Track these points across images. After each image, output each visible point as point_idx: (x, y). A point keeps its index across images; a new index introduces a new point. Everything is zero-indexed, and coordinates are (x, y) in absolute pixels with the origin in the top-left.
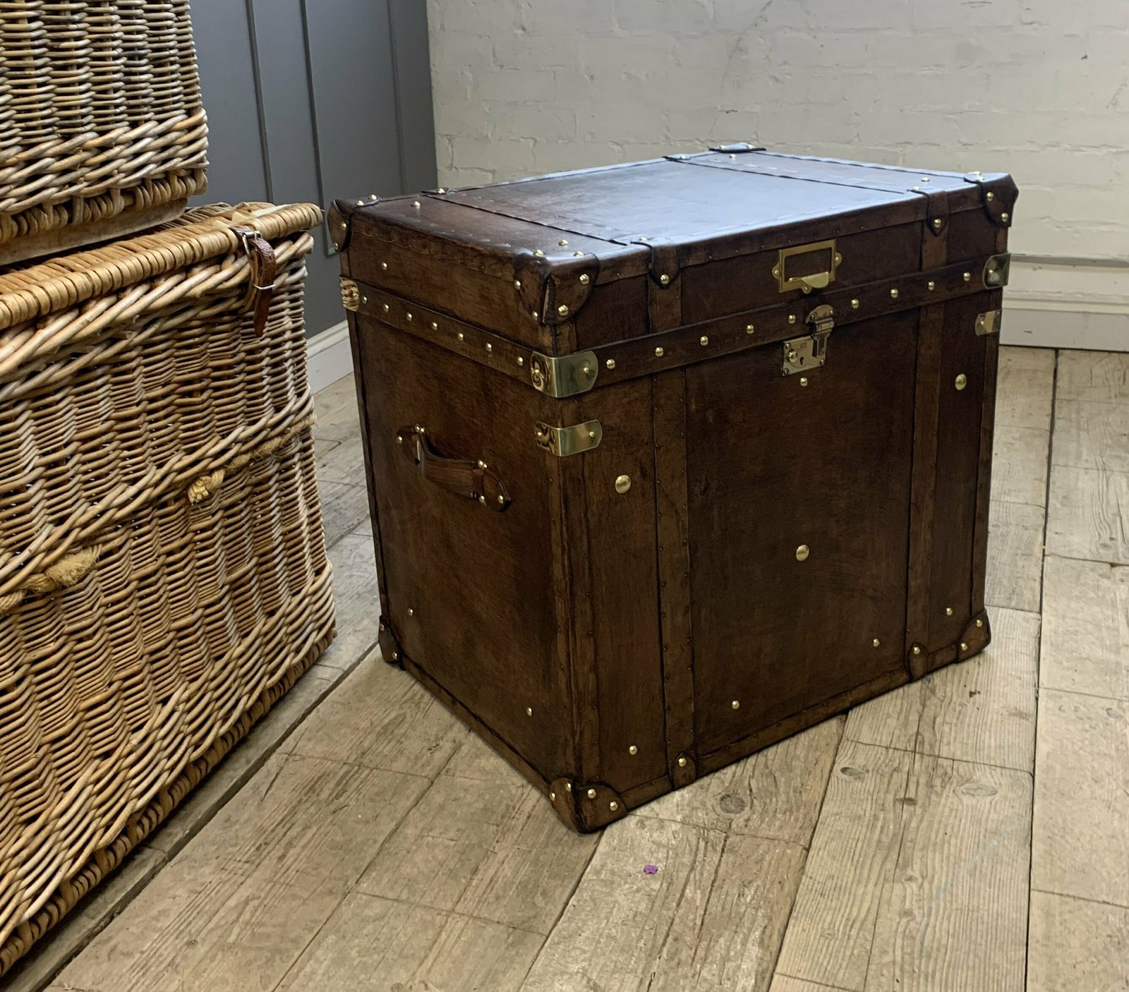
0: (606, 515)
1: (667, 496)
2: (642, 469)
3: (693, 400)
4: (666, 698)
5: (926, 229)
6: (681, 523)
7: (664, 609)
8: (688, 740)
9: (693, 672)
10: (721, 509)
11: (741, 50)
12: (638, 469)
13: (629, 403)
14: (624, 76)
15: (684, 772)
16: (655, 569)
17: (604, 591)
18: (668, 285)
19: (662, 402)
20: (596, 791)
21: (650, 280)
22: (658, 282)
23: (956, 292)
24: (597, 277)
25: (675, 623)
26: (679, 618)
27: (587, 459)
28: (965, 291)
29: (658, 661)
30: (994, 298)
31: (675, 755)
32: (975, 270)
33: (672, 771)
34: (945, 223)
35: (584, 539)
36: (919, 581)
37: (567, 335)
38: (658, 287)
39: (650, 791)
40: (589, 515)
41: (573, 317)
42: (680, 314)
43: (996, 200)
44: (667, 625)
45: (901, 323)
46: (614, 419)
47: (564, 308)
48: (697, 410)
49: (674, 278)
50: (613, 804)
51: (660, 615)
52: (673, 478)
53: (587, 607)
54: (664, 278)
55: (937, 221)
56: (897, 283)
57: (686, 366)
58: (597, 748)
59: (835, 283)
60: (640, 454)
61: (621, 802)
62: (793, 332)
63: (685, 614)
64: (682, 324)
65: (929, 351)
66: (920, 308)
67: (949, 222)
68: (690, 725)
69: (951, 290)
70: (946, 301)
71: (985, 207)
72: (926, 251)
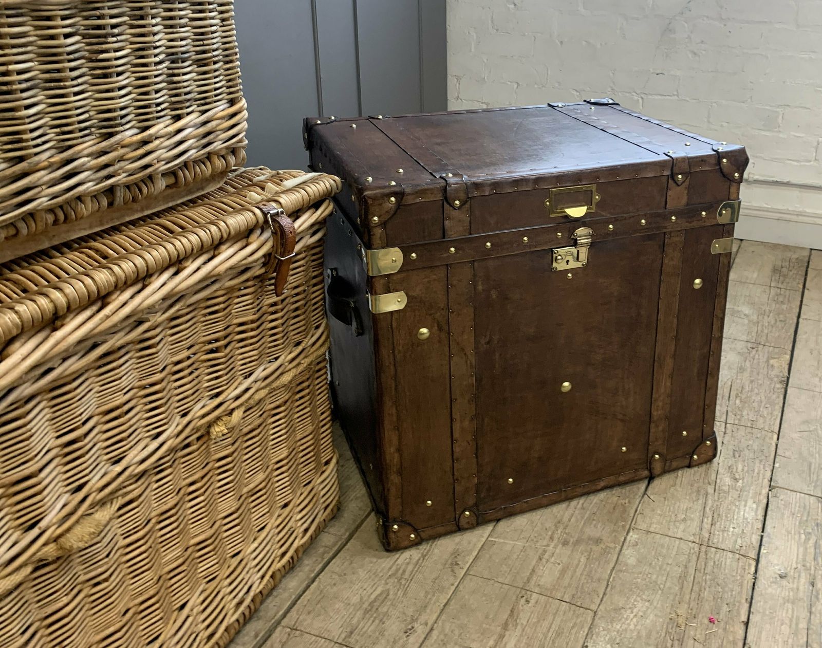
0: (410, 353)
1: (458, 344)
2: (439, 325)
3: (480, 283)
4: (455, 472)
5: (670, 181)
6: (468, 362)
7: (454, 416)
8: (471, 501)
9: (477, 458)
10: (501, 355)
11: (670, 30)
12: (436, 325)
13: (429, 282)
14: (584, 43)
15: (467, 521)
16: (448, 392)
17: (408, 402)
18: (460, 208)
19: (455, 282)
20: (398, 526)
21: (445, 203)
22: (452, 206)
23: (695, 224)
24: (402, 199)
25: (463, 426)
26: (466, 423)
27: (395, 316)
28: (702, 224)
29: (449, 449)
30: (727, 230)
31: (461, 510)
32: (711, 210)
33: (459, 520)
34: (687, 178)
35: (392, 367)
36: (659, 412)
37: (379, 235)
38: (451, 208)
39: (441, 530)
40: (396, 352)
41: (383, 224)
42: (469, 227)
43: (729, 164)
44: (457, 426)
45: (650, 242)
46: (417, 292)
47: (376, 218)
48: (483, 290)
49: (463, 204)
50: (412, 536)
51: (452, 420)
52: (463, 332)
53: (394, 411)
54: (457, 202)
55: (680, 176)
56: (645, 216)
57: (474, 261)
58: (400, 500)
59: (595, 213)
60: (437, 315)
61: (417, 534)
62: (560, 244)
63: (471, 420)
64: (470, 233)
65: (671, 262)
66: (665, 233)
67: (689, 177)
68: (473, 491)
69: (690, 222)
70: (686, 230)
71: (720, 169)
72: (670, 196)
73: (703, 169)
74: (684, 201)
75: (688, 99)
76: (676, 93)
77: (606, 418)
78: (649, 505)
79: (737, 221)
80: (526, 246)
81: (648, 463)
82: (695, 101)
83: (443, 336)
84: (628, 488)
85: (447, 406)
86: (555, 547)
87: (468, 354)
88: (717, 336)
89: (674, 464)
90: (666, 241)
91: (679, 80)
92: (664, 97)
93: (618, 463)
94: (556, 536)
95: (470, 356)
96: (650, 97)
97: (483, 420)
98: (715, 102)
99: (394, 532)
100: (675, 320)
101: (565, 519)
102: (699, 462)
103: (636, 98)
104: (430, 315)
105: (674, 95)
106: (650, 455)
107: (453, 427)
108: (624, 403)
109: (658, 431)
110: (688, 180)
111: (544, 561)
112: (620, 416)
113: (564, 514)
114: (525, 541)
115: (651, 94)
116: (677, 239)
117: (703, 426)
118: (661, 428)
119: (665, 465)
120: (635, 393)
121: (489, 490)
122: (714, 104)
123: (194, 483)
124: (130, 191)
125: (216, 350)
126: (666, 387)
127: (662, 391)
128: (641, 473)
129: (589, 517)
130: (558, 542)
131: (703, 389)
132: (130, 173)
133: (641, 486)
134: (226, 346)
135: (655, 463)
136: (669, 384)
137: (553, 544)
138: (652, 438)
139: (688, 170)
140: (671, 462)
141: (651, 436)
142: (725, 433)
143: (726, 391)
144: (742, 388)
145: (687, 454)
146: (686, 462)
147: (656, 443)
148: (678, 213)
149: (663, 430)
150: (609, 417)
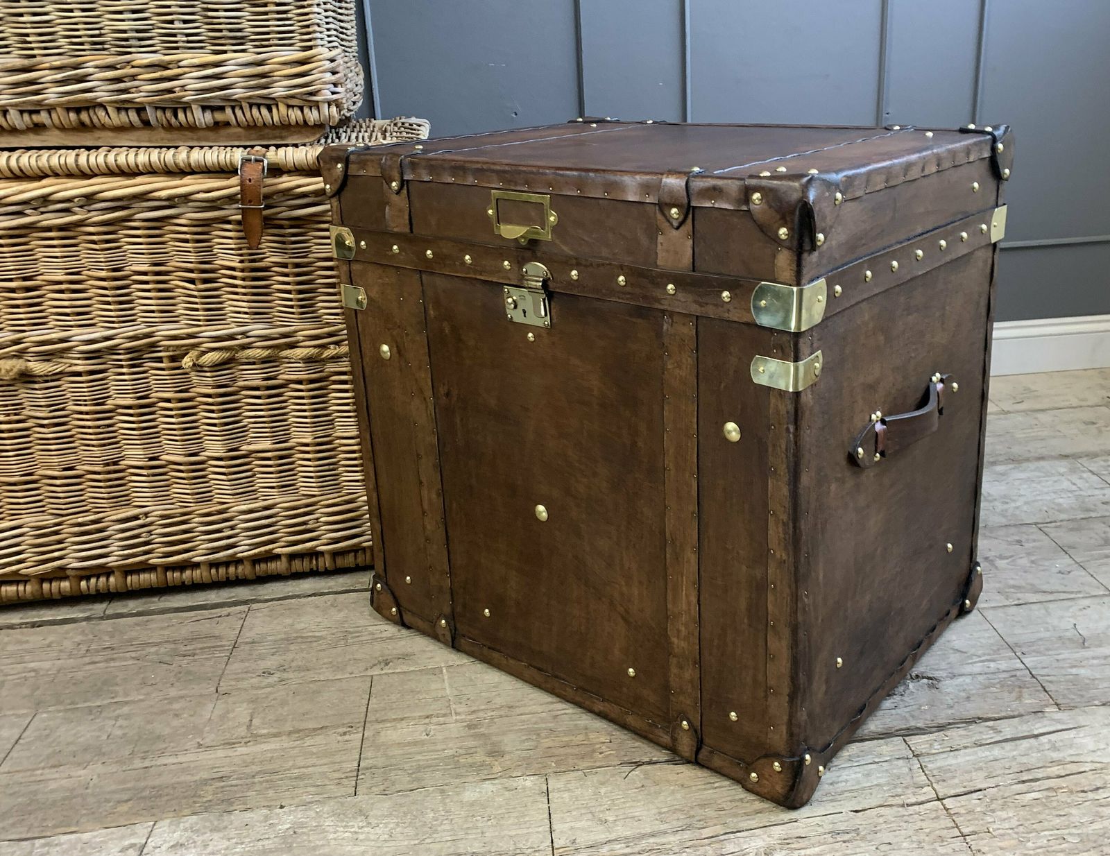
0: (376, 371)
1: (416, 381)
2: (397, 347)
3: (431, 305)
4: (428, 558)
6: (429, 411)
8: (447, 610)
9: (448, 552)
10: (462, 419)
12: (395, 346)
13: (383, 284)
15: (443, 632)
16: (414, 440)
18: (398, 192)
19: (406, 294)
20: (382, 587)
21: (383, 183)
22: (391, 188)
23: (711, 311)
24: (347, 167)
25: (430, 497)
26: (434, 496)
27: (360, 316)
28: (723, 313)
29: (421, 520)
31: (438, 613)
32: (738, 291)
33: (437, 625)
36: (682, 645)
37: (335, 210)
38: (391, 192)
39: (420, 623)
40: (365, 363)
41: (337, 195)
42: (407, 222)
43: (766, 207)
44: (425, 493)
45: (639, 321)
46: (374, 294)
47: (328, 186)
48: (435, 317)
49: (401, 187)
50: (394, 609)
51: (421, 483)
52: (420, 368)
53: (368, 437)
54: (394, 184)
55: (674, 211)
56: (622, 269)
57: (420, 271)
58: (382, 554)
59: (552, 243)
60: (395, 333)
61: (399, 611)
62: (509, 279)
63: (438, 495)
64: (412, 231)
65: (677, 370)
66: (663, 311)
67: (690, 216)
68: (448, 597)
69: (701, 305)
70: (697, 316)
71: (749, 211)
72: (661, 244)
73: (716, 206)
74: (686, 258)
77: (600, 599)
78: (613, 776)
80: (470, 268)
81: (670, 723)
83: (402, 364)
84: (637, 744)
85: (414, 461)
86: (457, 721)
87: (427, 400)
89: (717, 762)
90: (665, 328)
93: (625, 690)
94: (481, 714)
95: (429, 405)
97: (451, 502)
99: (378, 592)
100: (695, 484)
101: (518, 711)
102: (758, 789)
104: (388, 329)
106: (674, 713)
107: (422, 492)
108: (624, 589)
109: (683, 676)
110: (691, 220)
111: (427, 721)
112: (621, 609)
113: (534, 705)
114: (456, 693)
116: (685, 331)
117: (767, 727)
118: (688, 676)
119: (699, 748)
120: (640, 583)
121: (464, 606)
123: (168, 400)
124: (165, 113)
125: (192, 281)
126: (689, 603)
127: (684, 607)
128: (661, 734)
129: (540, 729)
130: (471, 720)
131: (761, 651)
132: (150, 94)
133: (662, 755)
134: (205, 281)
135: (681, 734)
136: (694, 600)
137: (463, 717)
138: (674, 681)
139: (686, 201)
140: (711, 752)
141: (671, 679)
142: (903, 806)
143: (1056, 770)
144: (1098, 789)
145: (742, 760)
146: (739, 774)
147: (681, 698)
148: (679, 281)
149: (691, 682)
150: (604, 599)
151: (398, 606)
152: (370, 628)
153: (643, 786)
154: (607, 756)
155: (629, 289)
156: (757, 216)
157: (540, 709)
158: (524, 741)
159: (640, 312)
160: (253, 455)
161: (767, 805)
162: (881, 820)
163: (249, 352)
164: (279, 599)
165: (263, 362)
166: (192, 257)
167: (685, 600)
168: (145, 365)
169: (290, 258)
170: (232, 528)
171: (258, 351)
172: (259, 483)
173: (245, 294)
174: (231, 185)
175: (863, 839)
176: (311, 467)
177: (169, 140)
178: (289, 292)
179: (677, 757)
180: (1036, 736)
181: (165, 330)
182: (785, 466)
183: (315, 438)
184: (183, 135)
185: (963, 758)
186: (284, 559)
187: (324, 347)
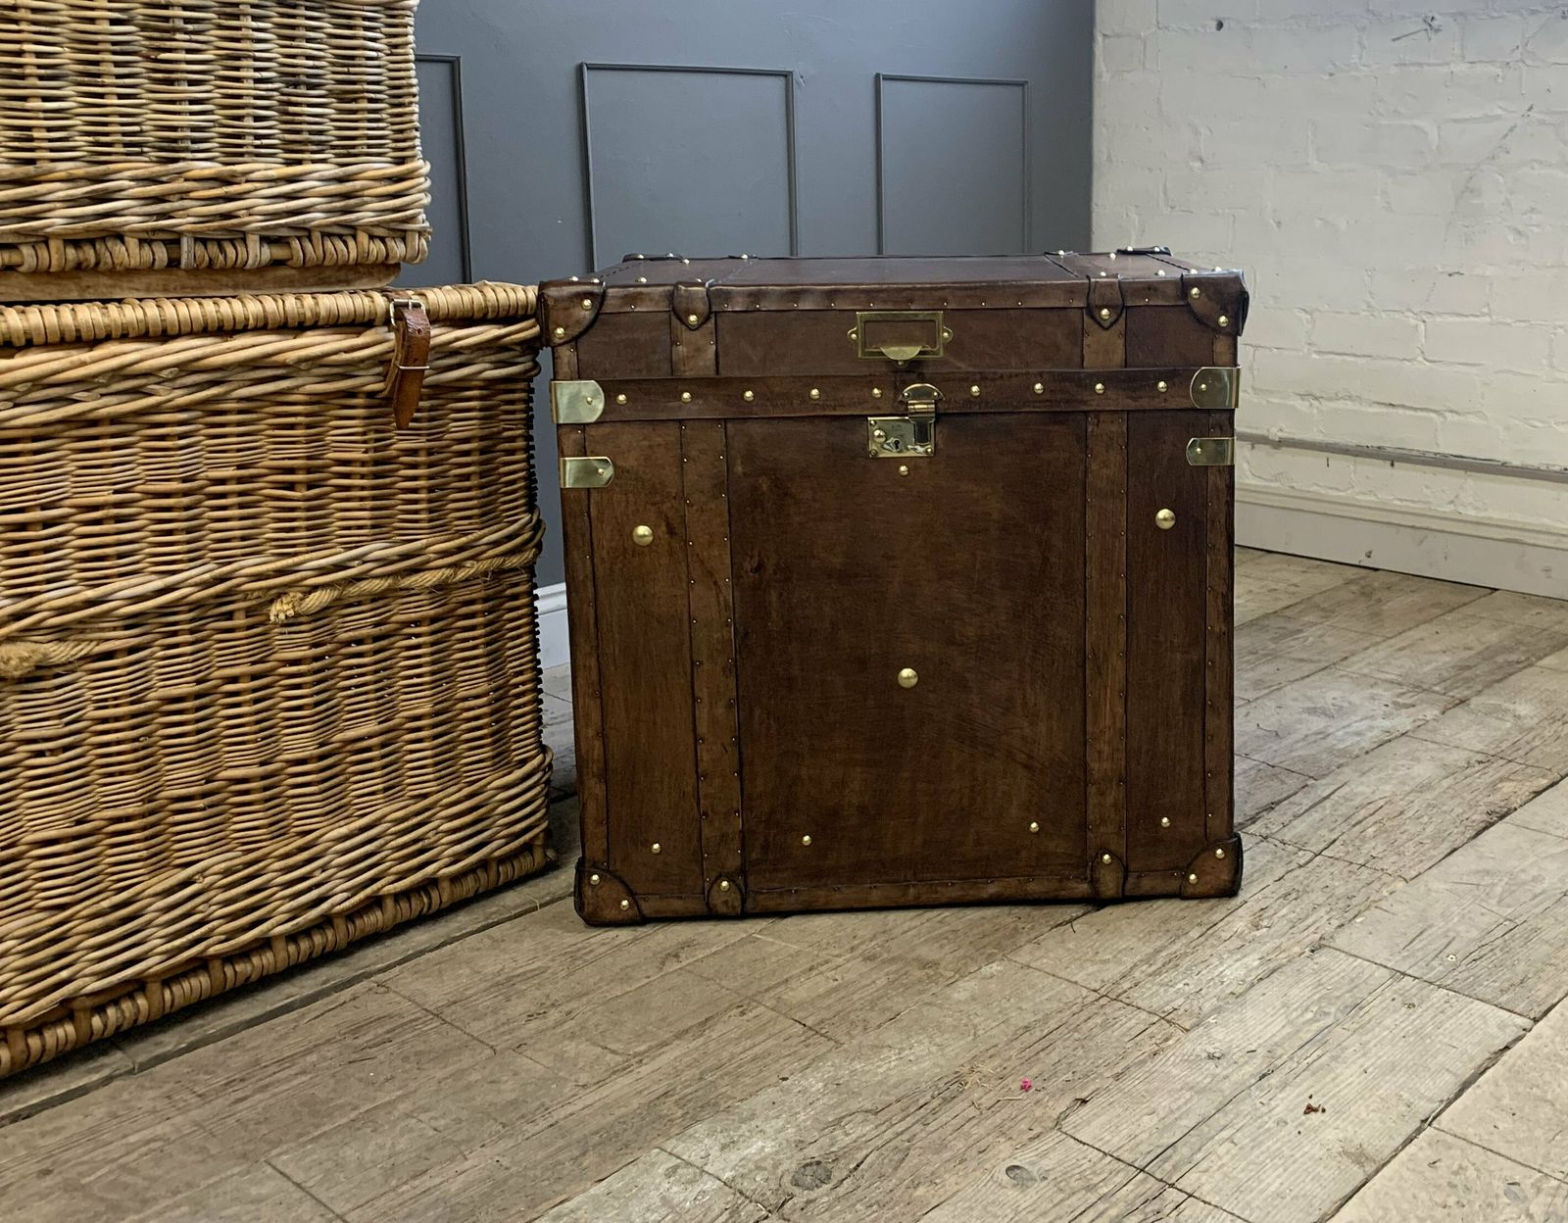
0: (620, 565)
1: (702, 563)
2: (668, 525)
3: (739, 462)
4: (702, 801)
5: (1086, 318)
6: (722, 599)
7: (698, 693)
8: (733, 862)
9: (742, 781)
10: (781, 595)
11: (1472, 192)
12: (663, 524)
13: (650, 447)
14: (1318, 222)
15: (725, 900)
16: (687, 644)
17: (617, 649)
18: (697, 327)
19: (694, 453)
20: (600, 878)
21: (673, 318)
22: (684, 322)
23: (1144, 403)
24: (602, 304)
25: (714, 714)
26: (720, 711)
27: (594, 496)
28: (1158, 404)
29: (691, 756)
30: (1219, 420)
31: (714, 875)
32: (1176, 380)
33: (709, 891)
34: (1119, 316)
35: (590, 584)
36: (1105, 766)
37: (566, 360)
38: (684, 327)
39: (676, 904)
40: (597, 559)
41: (573, 341)
42: (713, 362)
43: (1206, 299)
44: (703, 714)
45: (1056, 427)
46: (631, 462)
47: (560, 331)
48: (744, 474)
49: (704, 320)
50: (625, 903)
51: (694, 699)
52: (711, 543)
53: (593, 662)
54: (693, 318)
55: (1105, 312)
56: (1040, 376)
57: (726, 420)
58: (604, 828)
59: (943, 362)
60: (665, 507)
61: (634, 903)
62: (879, 408)
63: (729, 706)
64: (717, 372)
65: (1104, 470)
66: (1086, 413)
67: (1124, 315)
68: (736, 844)
69: (1134, 399)
70: (1128, 411)
71: (1188, 305)
72: (1089, 346)
73: (1151, 303)
74: (1118, 356)
75: (1509, 321)
76: (1485, 310)
77: (992, 755)
78: (1062, 936)
79: (1237, 405)
80: (816, 404)
81: (1086, 865)
82: (1523, 324)
83: (676, 545)
85: (685, 673)
86: (849, 961)
87: (721, 583)
88: (1217, 630)
89: (1147, 884)
90: (1090, 429)
91: (1491, 284)
92: (1465, 319)
93: (1024, 854)
94: (863, 948)
95: (723, 589)
96: (1438, 319)
97: (752, 711)
98: (1561, 327)
99: (594, 887)
100: (1123, 584)
101: (898, 931)
102: (1199, 890)
103: (1413, 322)
104: (654, 504)
105: (1484, 315)
106: (1091, 852)
107: (697, 713)
108: (1027, 731)
109: (1104, 803)
110: (1122, 320)
111: (815, 972)
112: (1022, 758)
114: (807, 945)
115: (1440, 314)
116: (1114, 428)
117: (1206, 816)
118: (1110, 800)
119: (1125, 878)
120: (1050, 716)
121: (765, 847)
122: (1560, 330)
123: (234, 680)
124: (206, 248)
125: (291, 486)
126: (1114, 716)
127: (1108, 722)
128: (1075, 885)
129: (942, 934)
130: (861, 955)
131: (1198, 736)
132: (201, 219)
133: (1073, 911)
134: (310, 486)
135: (1103, 871)
136: (1120, 710)
137: (848, 956)
138: (1092, 816)
139: (1120, 302)
140: (1139, 877)
141: (1089, 812)
142: (1300, 866)
143: (1363, 813)
144: (1402, 813)
145: (1177, 868)
146: (1173, 885)
147: (1102, 829)
148: (1107, 379)
149: (1115, 805)
150: (997, 754)
151: (631, 894)
152: (593, 940)
153: (1098, 931)
154: (1032, 928)
155: (1048, 397)
156: (1197, 307)
157: (914, 923)
158: (942, 947)
159: (1057, 417)
160: (349, 748)
161: (1213, 901)
162: (1301, 878)
163: (365, 586)
164: (399, 963)
165: (373, 601)
166: (300, 450)
167: (1109, 713)
168: (207, 627)
169: (428, 441)
170: (324, 868)
171: (377, 581)
172: (354, 790)
173: (362, 499)
174: (380, 341)
175: (1305, 892)
176: (426, 751)
177: (192, 288)
178: (415, 491)
179: (1097, 902)
180: (1325, 798)
181: (250, 565)
182: (1224, 538)
183: (436, 704)
184: (216, 281)
185: (1300, 826)
186: (389, 903)
187: (457, 565)
